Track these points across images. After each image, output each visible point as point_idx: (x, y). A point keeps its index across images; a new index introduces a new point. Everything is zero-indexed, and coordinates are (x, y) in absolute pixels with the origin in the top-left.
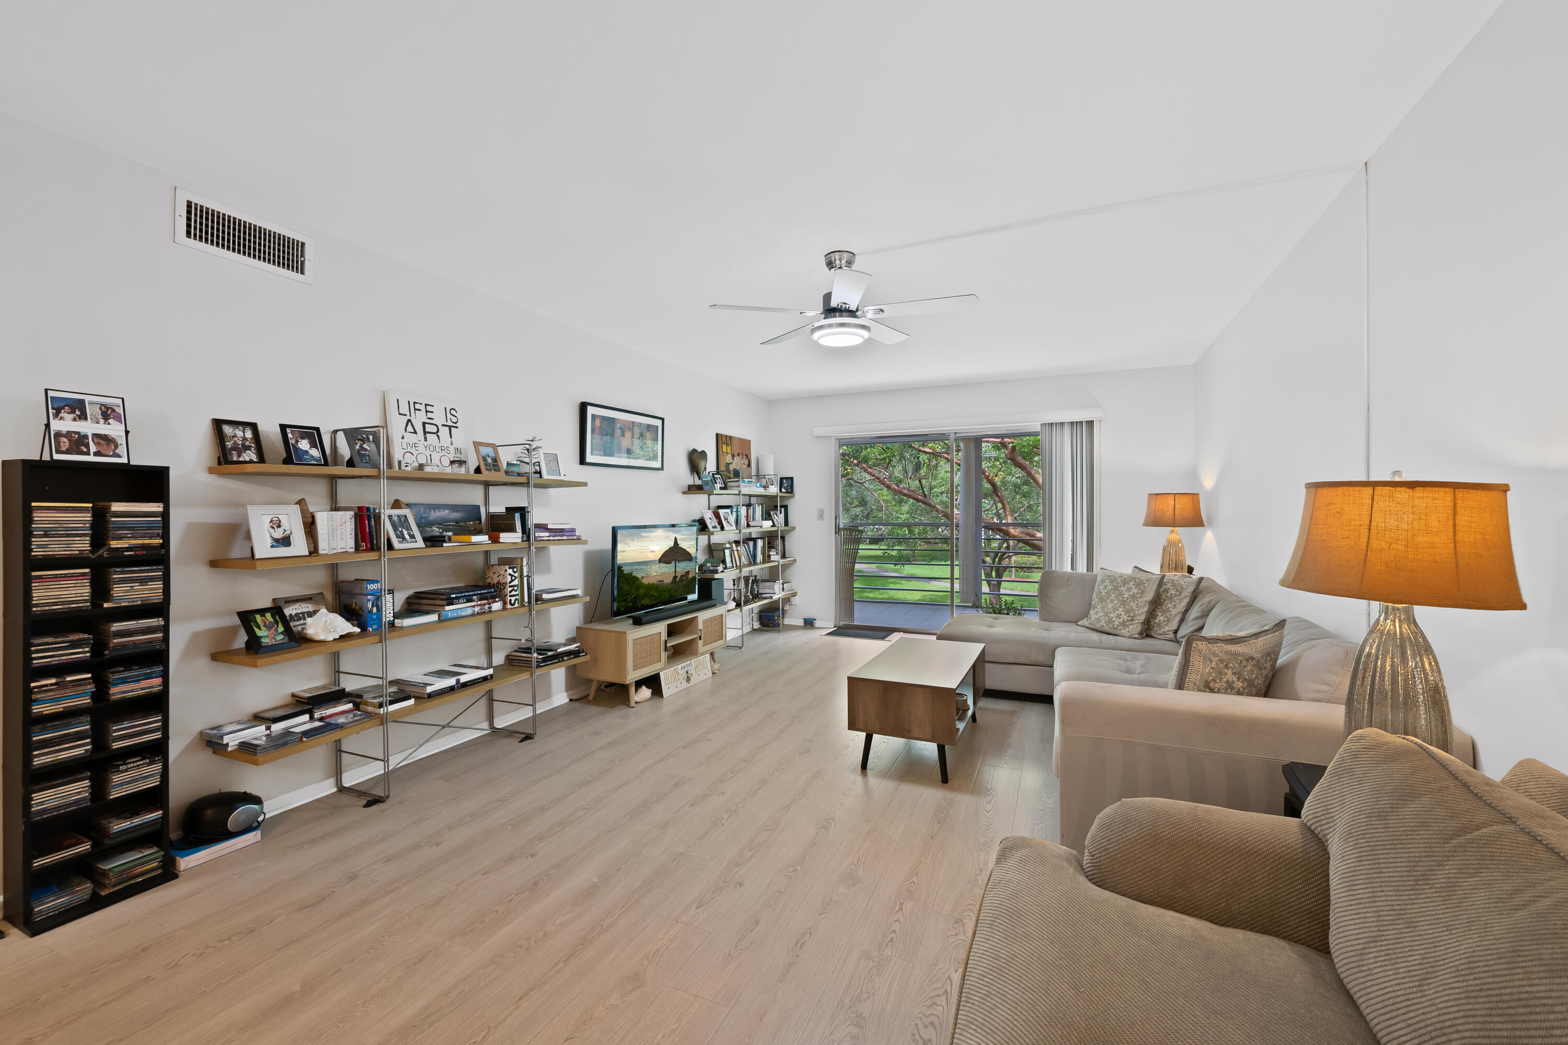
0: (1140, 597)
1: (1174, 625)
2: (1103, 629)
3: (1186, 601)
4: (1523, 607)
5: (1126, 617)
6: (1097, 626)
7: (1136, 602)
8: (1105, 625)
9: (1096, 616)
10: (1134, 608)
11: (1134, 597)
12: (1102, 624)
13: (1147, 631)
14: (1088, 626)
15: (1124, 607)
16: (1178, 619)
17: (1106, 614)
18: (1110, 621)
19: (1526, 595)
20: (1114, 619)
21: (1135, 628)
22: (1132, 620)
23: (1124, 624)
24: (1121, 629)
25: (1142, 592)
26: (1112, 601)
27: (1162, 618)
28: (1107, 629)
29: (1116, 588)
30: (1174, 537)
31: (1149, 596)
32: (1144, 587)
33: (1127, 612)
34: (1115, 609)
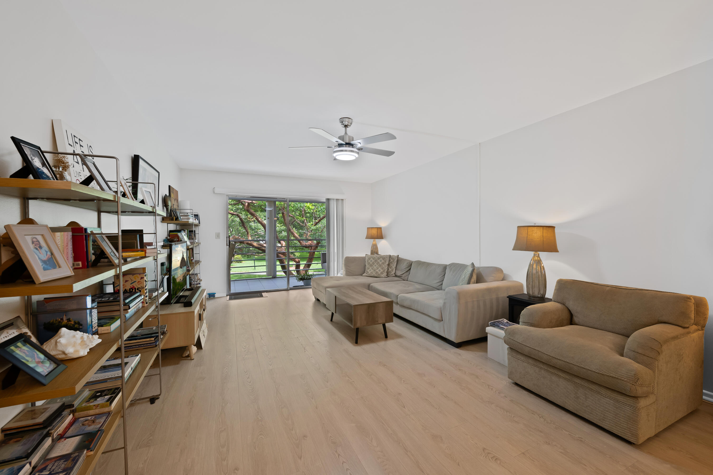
0: (385, 263)
1: (394, 272)
2: (374, 276)
3: (396, 263)
4: (558, 252)
5: (382, 271)
6: (372, 275)
7: (384, 265)
8: (375, 274)
9: (370, 271)
10: (384, 267)
11: (383, 263)
12: (374, 274)
13: (388, 276)
14: (368, 275)
15: (381, 267)
16: (395, 269)
17: (375, 270)
18: (377, 273)
19: (559, 248)
20: (378, 272)
21: (385, 274)
22: (384, 271)
23: (382, 273)
24: (381, 275)
25: (385, 262)
26: (375, 266)
27: (390, 270)
28: (376, 275)
29: (376, 261)
30: (374, 242)
31: (387, 263)
32: (386, 260)
33: (382, 269)
34: (378, 269)
